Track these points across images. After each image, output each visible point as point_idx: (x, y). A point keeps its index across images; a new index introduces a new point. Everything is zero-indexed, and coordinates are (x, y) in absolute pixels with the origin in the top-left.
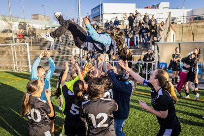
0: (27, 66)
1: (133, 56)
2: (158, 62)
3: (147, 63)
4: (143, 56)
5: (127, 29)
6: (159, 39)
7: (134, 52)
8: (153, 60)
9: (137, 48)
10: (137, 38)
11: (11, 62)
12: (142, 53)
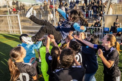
0: (18, 30)
1: (88, 23)
2: (104, 27)
3: (97, 28)
4: (94, 23)
5: (83, 6)
6: (103, 13)
7: (89, 21)
8: (100, 26)
9: (90, 18)
10: (90, 12)
11: (7, 27)
12: (93, 21)
